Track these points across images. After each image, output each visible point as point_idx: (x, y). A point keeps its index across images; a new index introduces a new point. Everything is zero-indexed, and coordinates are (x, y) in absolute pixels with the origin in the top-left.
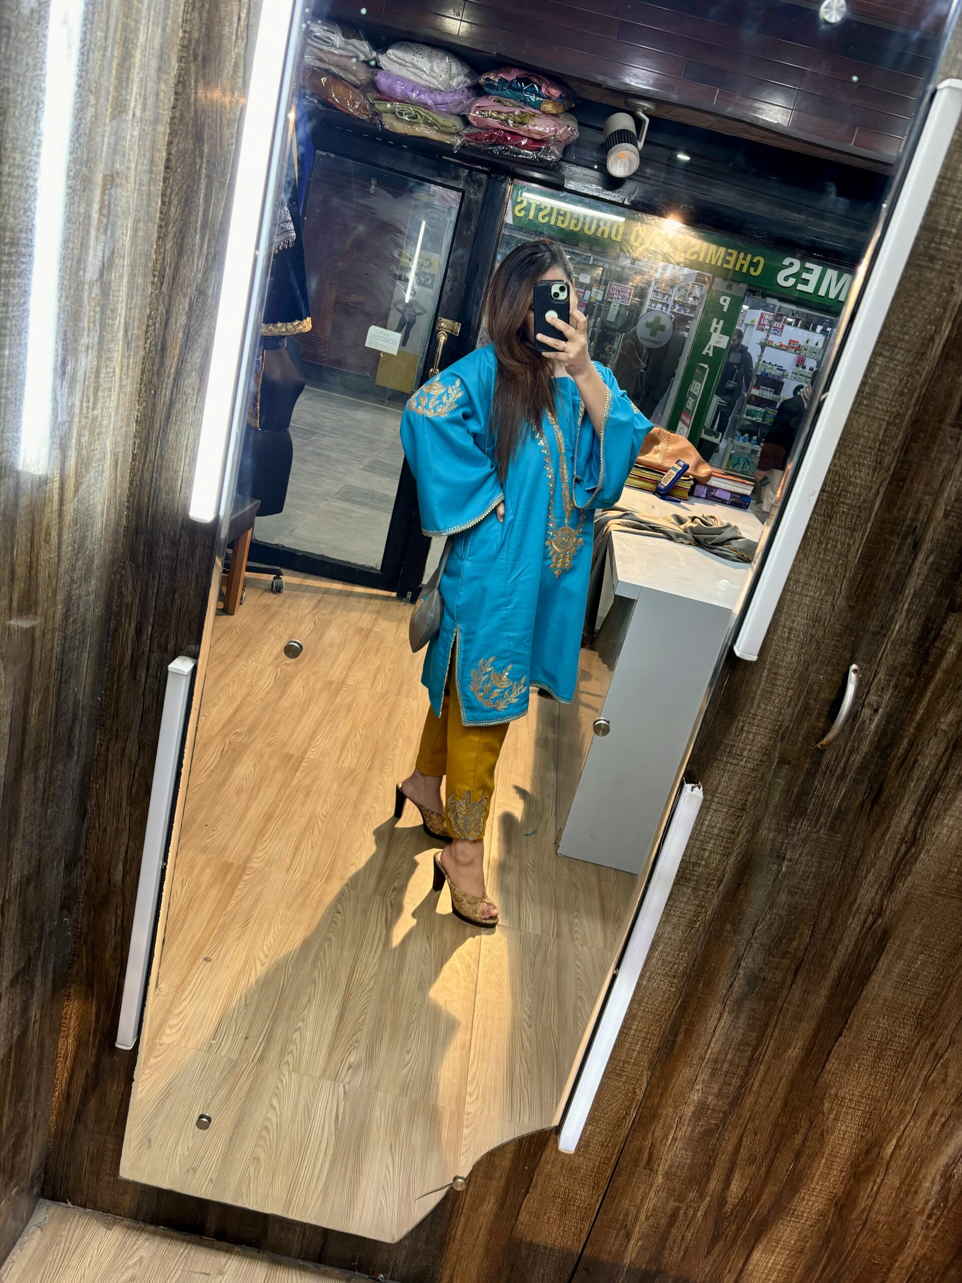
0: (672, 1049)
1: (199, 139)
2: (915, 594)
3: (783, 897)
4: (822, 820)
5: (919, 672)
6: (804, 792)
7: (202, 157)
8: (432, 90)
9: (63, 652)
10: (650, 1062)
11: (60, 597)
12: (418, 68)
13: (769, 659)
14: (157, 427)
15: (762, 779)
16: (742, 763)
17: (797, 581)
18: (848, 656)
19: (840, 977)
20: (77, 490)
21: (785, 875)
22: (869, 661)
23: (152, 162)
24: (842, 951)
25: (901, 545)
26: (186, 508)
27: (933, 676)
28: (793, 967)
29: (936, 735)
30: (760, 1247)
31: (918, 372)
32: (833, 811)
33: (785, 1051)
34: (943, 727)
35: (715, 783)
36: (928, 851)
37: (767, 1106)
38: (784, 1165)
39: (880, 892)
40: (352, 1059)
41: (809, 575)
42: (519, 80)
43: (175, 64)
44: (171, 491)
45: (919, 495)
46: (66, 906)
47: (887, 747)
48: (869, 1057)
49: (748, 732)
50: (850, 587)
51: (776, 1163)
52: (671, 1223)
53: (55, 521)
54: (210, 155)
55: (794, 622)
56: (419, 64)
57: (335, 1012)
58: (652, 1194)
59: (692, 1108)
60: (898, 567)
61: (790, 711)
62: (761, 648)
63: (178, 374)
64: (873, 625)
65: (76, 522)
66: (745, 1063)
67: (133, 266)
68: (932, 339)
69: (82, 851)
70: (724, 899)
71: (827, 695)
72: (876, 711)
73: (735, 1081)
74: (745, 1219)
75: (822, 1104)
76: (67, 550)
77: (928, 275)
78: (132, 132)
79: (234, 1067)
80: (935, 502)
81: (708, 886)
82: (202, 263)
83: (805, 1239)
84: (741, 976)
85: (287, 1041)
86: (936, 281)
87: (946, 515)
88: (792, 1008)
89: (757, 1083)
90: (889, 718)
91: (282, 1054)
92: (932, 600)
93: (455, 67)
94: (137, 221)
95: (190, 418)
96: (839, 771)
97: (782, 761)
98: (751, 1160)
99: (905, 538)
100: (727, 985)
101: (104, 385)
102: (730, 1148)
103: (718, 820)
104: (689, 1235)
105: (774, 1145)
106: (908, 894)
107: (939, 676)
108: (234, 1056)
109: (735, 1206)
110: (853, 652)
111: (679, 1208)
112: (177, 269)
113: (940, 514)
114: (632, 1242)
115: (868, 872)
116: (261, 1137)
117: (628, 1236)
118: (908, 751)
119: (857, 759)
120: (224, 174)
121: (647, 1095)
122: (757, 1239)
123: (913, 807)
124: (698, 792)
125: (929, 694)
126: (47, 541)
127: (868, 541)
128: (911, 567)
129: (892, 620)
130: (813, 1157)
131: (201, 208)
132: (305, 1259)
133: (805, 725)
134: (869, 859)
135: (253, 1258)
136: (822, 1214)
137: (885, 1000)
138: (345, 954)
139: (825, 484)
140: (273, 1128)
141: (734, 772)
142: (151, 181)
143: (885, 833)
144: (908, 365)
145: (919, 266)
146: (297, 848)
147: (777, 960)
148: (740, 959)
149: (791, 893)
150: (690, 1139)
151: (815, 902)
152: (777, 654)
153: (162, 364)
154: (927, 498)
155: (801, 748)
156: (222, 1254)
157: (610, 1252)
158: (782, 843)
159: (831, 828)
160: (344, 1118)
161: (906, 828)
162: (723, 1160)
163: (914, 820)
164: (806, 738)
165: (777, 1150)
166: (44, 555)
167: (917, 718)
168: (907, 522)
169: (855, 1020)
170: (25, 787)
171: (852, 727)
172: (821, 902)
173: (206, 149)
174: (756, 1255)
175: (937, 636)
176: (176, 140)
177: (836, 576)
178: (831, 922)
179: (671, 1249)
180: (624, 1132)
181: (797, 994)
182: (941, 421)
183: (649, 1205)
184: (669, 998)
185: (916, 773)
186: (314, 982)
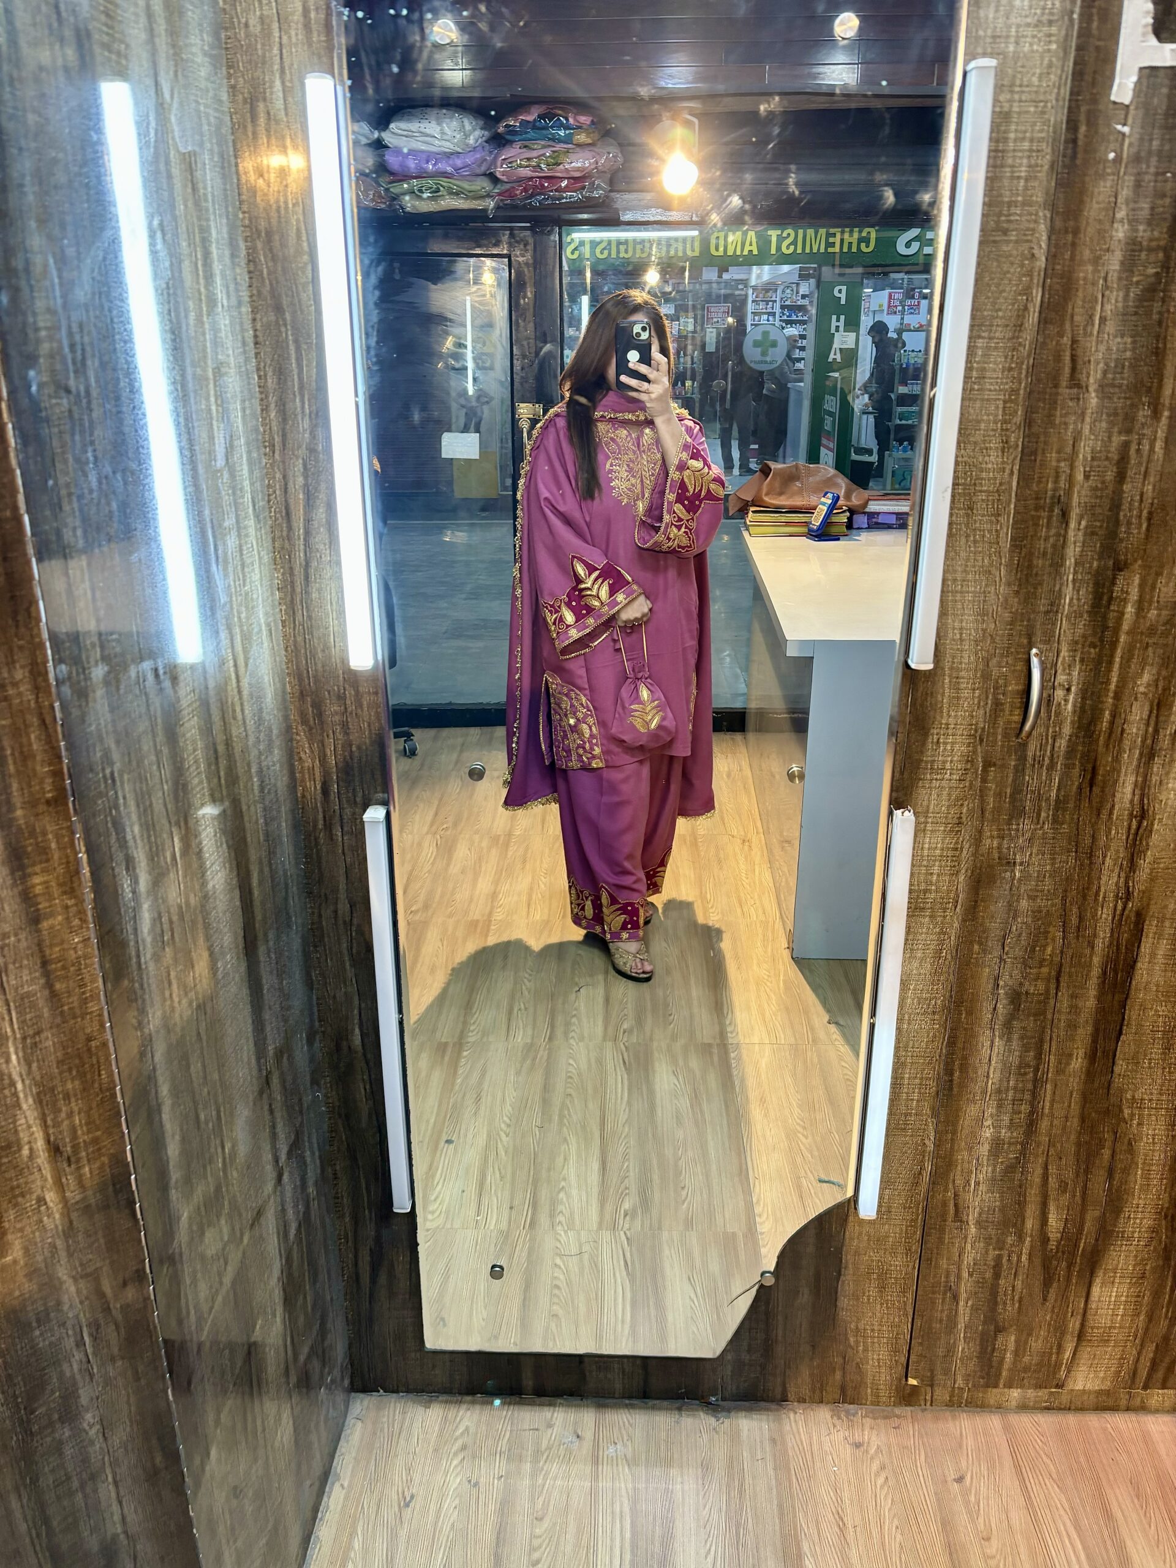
0: (951, 1089)
1: (279, 309)
2: (1076, 564)
3: (1024, 904)
4: (1043, 814)
5: (1102, 640)
6: (1017, 791)
7: (285, 325)
8: (449, 155)
9: (266, 824)
10: (933, 1109)
11: (253, 770)
12: (427, 135)
13: (947, 666)
14: (298, 590)
15: (971, 788)
16: (947, 776)
17: (955, 580)
18: (1025, 641)
19: (1104, 973)
20: (246, 665)
21: (1020, 880)
22: (1048, 642)
23: (244, 344)
24: (1099, 944)
25: (1050, 518)
26: (345, 661)
27: (1117, 640)
28: (1053, 973)
29: (1136, 699)
30: (1098, 1281)
31: (1020, 344)
32: (1053, 803)
33: (1068, 1064)
34: (1142, 689)
35: (925, 803)
36: (1161, 820)
37: (1064, 1128)
38: (1098, 1184)
39: (1123, 875)
40: (626, 1205)
41: (965, 571)
42: (541, 117)
43: (242, 245)
44: (326, 648)
45: (1054, 464)
46: (315, 1082)
47: (1090, 724)
48: (1156, 1051)
49: (945, 743)
50: (1009, 572)
51: (1089, 1185)
52: (997, 1275)
53: (237, 698)
54: (293, 321)
55: (961, 621)
56: (428, 131)
57: (596, 1166)
58: (969, 1246)
59: (987, 1147)
60: (1052, 540)
61: (982, 712)
62: (936, 655)
63: (307, 533)
64: (1042, 605)
65: (251, 695)
66: (1030, 1086)
67: (248, 444)
68: (1026, 308)
69: (317, 1024)
70: (964, 921)
71: (1014, 687)
72: (1069, 690)
73: (1025, 1108)
74: (1073, 1254)
75: (1121, 1111)
76: (250, 723)
77: (1005, 248)
78: (224, 321)
79: (507, 1237)
80: (1072, 467)
81: (945, 910)
82: (306, 423)
83: (1143, 1262)
84: (1002, 996)
85: (554, 1203)
86: (1015, 252)
87: (1087, 477)
88: (1063, 1017)
89: (1047, 1104)
90: (1084, 694)
91: (552, 1216)
92: (1095, 564)
93: (468, 123)
94: (243, 401)
95: (328, 573)
96: (1047, 761)
97: (987, 764)
98: (1063, 1187)
99: (1051, 510)
100: (991, 1008)
101: (248, 561)
102: (1037, 1180)
103: (937, 841)
104: (1019, 1284)
105: (1083, 1167)
106: (1152, 870)
107: (1123, 638)
108: (504, 1226)
109: (1059, 1243)
110: (1030, 636)
111: (1000, 1257)
112: (284, 436)
113: (1080, 477)
114: (961, 1303)
115: (1104, 857)
116: (552, 1295)
117: (955, 1298)
118: (1112, 723)
119: (1062, 744)
120: (309, 336)
121: (938, 1145)
122: (1092, 1273)
123: (1133, 779)
124: (909, 815)
125: (1118, 660)
126: (235, 718)
127: (1015, 522)
128: (1065, 537)
129: (1060, 595)
130: (1126, 1171)
131: (295, 372)
132: (630, 1397)
133: (1001, 722)
134: (1102, 843)
135: (579, 1406)
136: (1154, 1230)
137: (1157, 986)
138: (591, 1105)
139: (956, 478)
140: (562, 1284)
141: (942, 788)
142: (247, 360)
143: (1111, 813)
144: (1010, 339)
145: (995, 242)
146: (510, 1012)
147: (1034, 971)
148: (997, 979)
149: (1032, 898)
150: (993, 1179)
151: (1058, 901)
152: (954, 657)
153: (290, 528)
154: (1062, 464)
155: (1003, 746)
156: (546, 1409)
157: (941, 1321)
158: (1009, 848)
159: (1055, 821)
160: (633, 1262)
161: (1132, 801)
162: (1033, 1195)
163: (1137, 792)
164: (1006, 735)
165: (1087, 1171)
166: (234, 733)
167: (1113, 687)
168: (1050, 493)
169: (1132, 1014)
170: (262, 959)
171: (1049, 712)
172: (1064, 899)
173: (288, 316)
174: (1096, 1291)
175: (1111, 599)
176: (258, 316)
177: (991, 565)
178: (1081, 918)
179: (1005, 1304)
180: (923, 1187)
181: (1064, 1003)
182: (1056, 386)
183: (969, 1259)
184: (935, 1036)
185: (1127, 744)
186: (565, 1140)
